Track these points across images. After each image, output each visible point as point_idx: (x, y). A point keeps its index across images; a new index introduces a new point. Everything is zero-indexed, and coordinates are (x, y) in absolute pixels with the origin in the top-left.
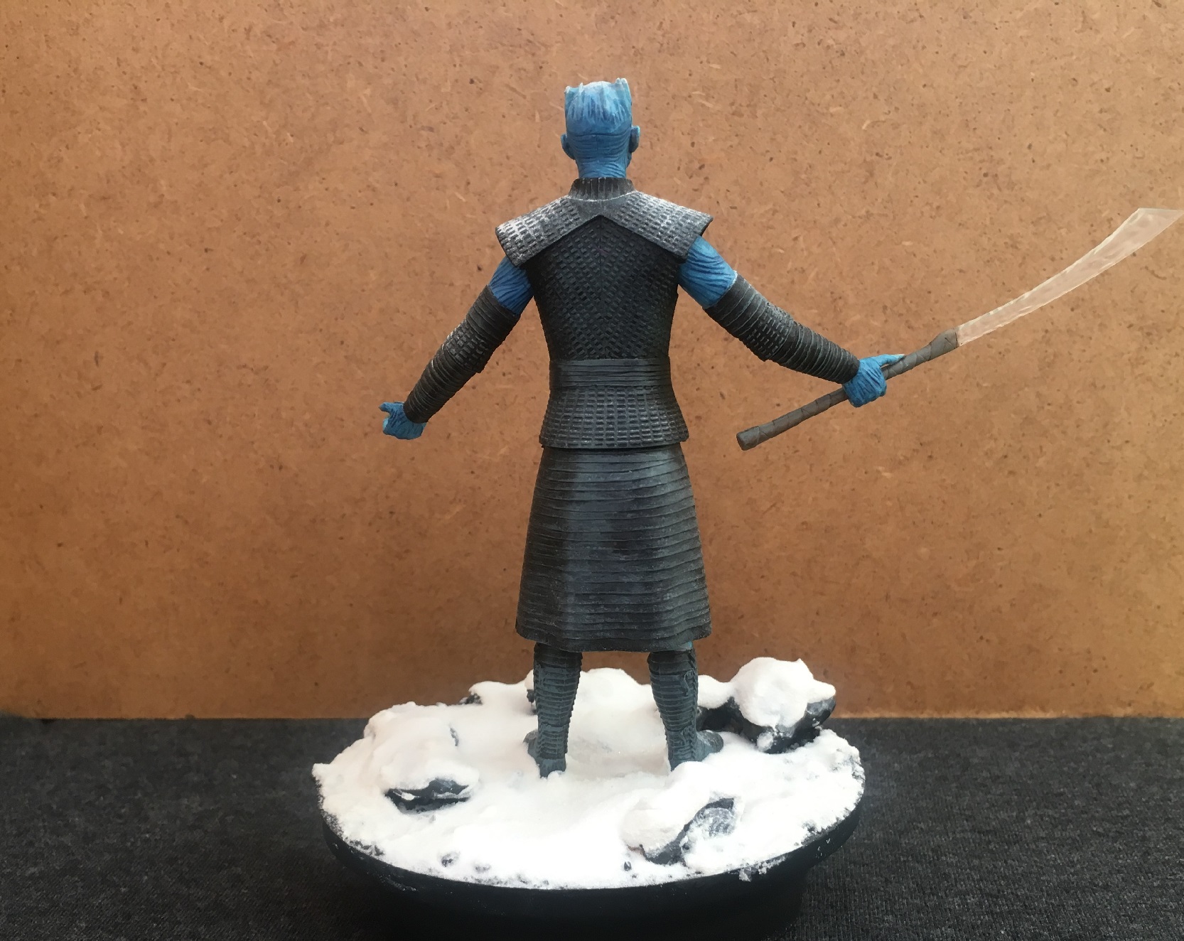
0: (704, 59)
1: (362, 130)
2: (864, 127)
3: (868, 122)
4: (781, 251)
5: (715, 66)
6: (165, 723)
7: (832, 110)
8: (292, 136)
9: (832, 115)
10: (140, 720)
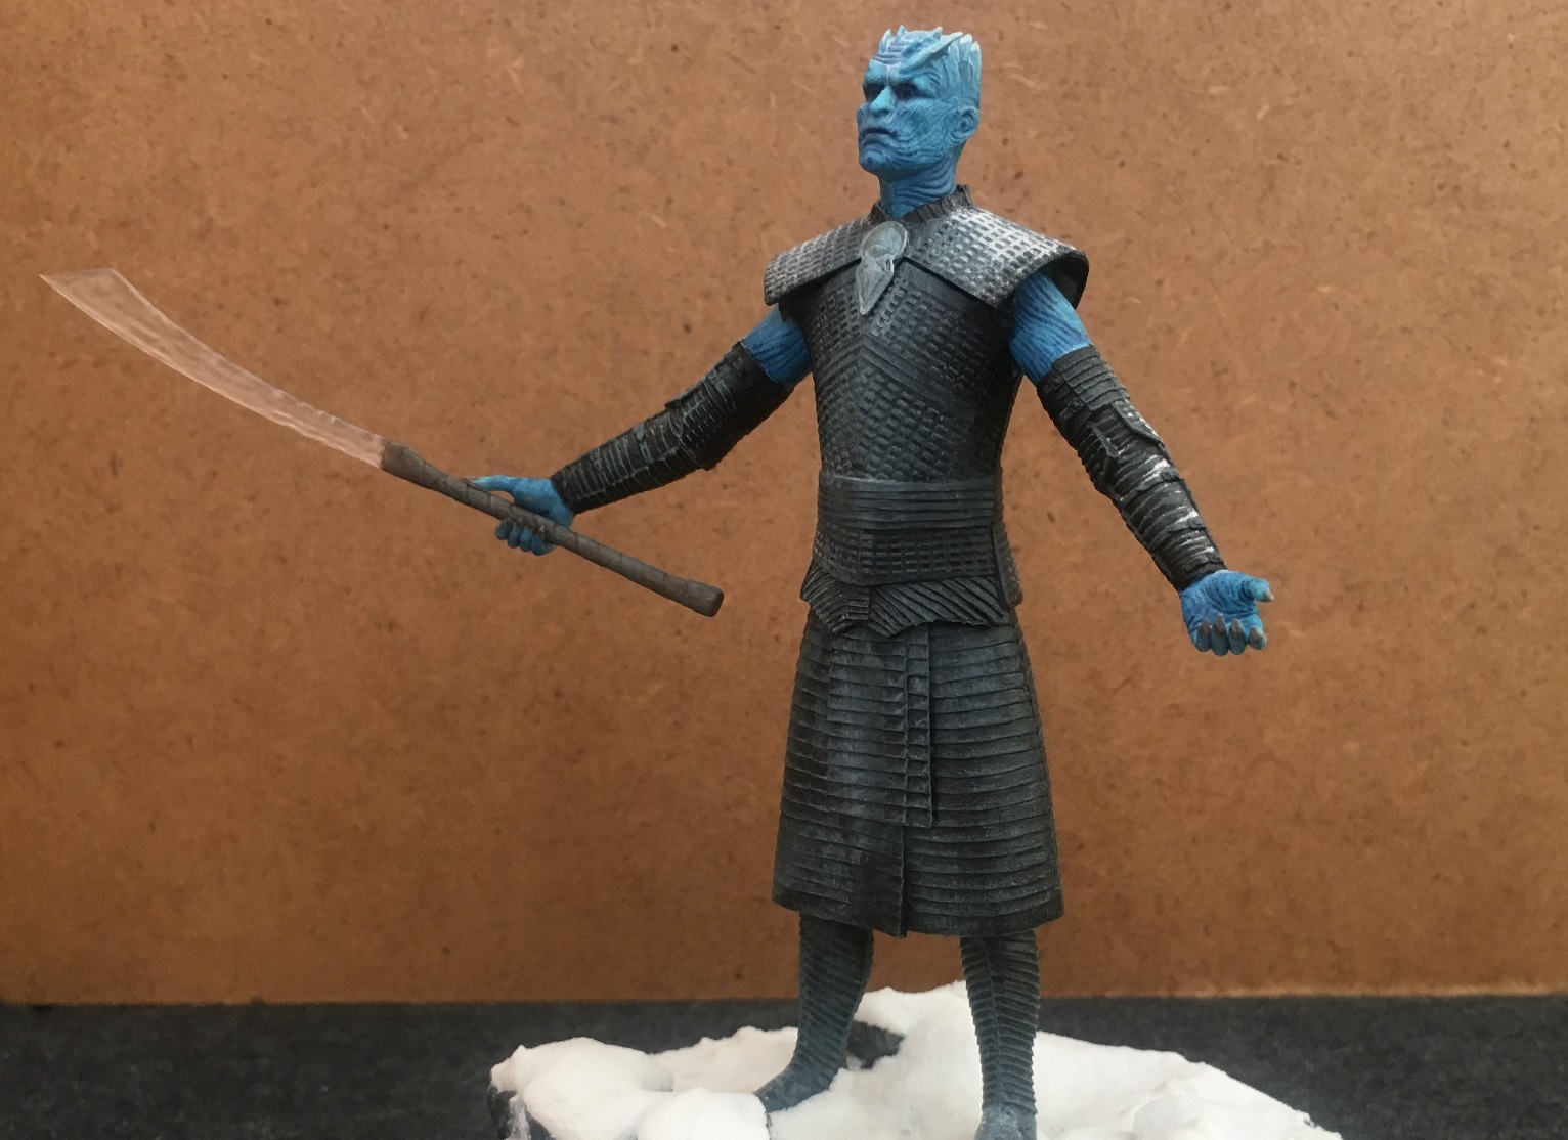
0: (1021, 13)
1: (509, 120)
2: (1260, 116)
3: (1266, 108)
4: (1137, 301)
5: (1039, 25)
6: (219, 1010)
7: (1213, 90)
8: (406, 129)
9: (1212, 97)
10: (182, 1007)
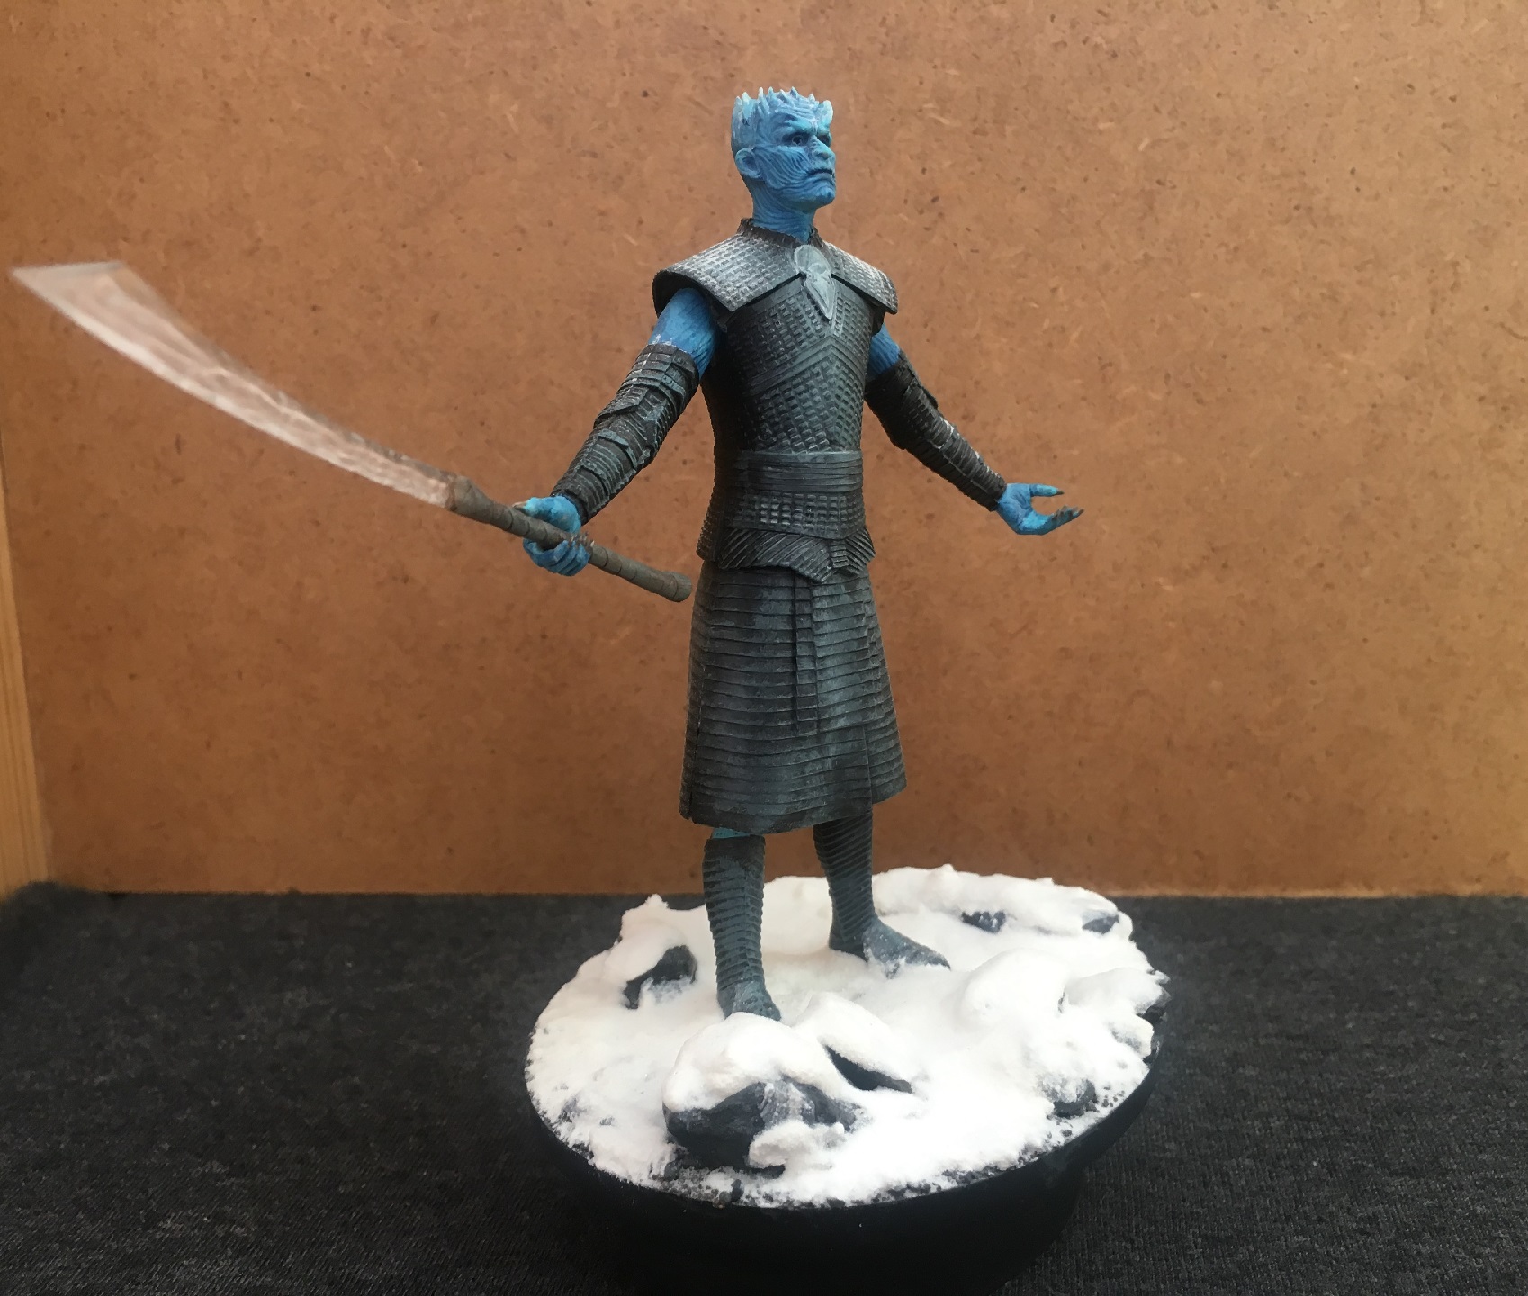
0: (938, 62)
1: (507, 155)
2: (1141, 147)
3: (1146, 142)
4: (1035, 305)
5: (953, 72)
7: (1102, 126)
8: (421, 164)
9: (1101, 132)
